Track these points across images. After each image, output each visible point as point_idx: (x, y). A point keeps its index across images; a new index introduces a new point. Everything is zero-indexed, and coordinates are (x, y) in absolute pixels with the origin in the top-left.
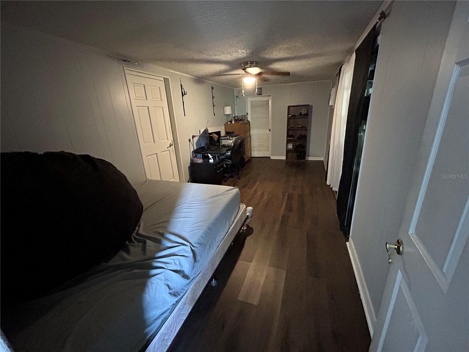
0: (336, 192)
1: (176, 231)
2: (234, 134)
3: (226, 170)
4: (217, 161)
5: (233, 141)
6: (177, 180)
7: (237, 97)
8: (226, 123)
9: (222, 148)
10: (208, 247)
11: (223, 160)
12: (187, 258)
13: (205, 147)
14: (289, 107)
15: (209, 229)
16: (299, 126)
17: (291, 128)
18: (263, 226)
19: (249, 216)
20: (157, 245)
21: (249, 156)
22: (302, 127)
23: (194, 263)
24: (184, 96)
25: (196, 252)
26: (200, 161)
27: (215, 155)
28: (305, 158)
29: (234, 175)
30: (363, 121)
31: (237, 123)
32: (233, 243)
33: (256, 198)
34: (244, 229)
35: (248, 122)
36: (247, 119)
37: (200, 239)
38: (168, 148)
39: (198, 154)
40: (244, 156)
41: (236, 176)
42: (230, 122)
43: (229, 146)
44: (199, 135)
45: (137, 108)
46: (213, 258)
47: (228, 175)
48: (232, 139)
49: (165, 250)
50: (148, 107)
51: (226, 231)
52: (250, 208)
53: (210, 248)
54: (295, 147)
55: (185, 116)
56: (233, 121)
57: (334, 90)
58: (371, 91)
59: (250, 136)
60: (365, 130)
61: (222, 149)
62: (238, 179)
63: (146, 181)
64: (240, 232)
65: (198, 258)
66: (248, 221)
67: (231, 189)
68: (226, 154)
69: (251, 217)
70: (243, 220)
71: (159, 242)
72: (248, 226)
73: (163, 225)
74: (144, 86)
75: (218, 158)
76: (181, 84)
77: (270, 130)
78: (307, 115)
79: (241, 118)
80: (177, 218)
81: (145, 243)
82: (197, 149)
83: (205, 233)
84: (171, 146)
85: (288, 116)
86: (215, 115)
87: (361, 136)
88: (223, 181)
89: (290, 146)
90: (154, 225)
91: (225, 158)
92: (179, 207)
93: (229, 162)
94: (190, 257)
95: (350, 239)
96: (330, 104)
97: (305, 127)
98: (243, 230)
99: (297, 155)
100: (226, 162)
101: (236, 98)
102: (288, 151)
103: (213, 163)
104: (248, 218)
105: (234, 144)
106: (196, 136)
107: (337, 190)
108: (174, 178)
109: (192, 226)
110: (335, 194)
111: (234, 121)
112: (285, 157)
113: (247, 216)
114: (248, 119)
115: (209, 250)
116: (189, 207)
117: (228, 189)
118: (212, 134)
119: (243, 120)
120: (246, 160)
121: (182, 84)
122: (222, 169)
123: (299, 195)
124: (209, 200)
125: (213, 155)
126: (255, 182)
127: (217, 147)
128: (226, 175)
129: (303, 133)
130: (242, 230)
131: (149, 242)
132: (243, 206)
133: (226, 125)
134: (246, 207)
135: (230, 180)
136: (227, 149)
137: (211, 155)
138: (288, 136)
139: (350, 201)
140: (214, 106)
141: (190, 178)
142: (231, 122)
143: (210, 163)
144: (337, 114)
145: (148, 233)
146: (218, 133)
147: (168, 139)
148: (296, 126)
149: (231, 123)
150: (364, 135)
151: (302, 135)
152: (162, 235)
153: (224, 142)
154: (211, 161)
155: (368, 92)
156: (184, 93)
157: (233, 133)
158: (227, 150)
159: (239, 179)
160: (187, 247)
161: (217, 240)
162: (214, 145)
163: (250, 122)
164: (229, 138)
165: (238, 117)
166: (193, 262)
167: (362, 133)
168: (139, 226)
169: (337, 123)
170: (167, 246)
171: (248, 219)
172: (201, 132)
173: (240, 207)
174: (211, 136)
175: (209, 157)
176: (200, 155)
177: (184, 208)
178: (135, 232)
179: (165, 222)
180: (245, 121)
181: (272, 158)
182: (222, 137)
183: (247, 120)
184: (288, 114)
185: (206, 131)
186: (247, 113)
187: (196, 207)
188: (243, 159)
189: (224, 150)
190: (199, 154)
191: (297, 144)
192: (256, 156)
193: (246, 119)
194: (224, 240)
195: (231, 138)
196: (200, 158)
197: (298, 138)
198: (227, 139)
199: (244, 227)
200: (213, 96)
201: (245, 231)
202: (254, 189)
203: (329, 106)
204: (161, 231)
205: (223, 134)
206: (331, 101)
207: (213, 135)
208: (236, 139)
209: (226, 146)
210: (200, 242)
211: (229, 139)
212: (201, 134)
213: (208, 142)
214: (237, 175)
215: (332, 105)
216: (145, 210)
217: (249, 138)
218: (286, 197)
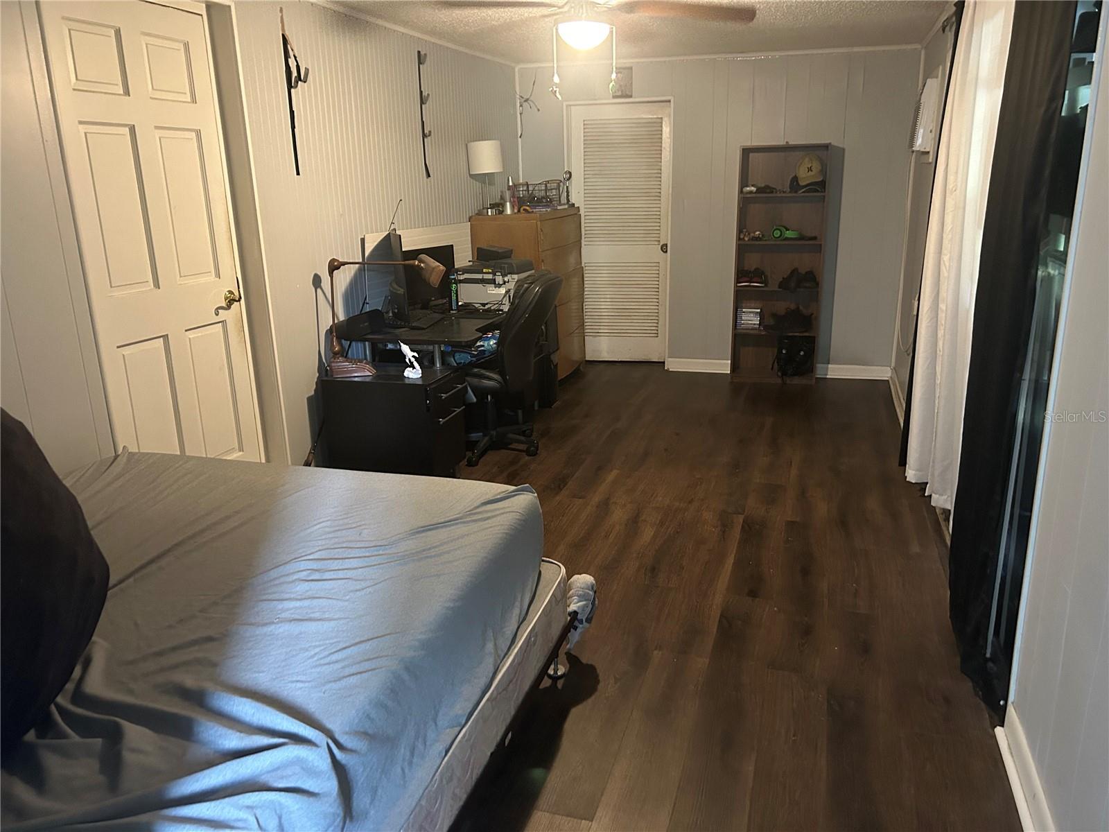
0: (946, 512)
1: (263, 679)
2: (514, 261)
3: (473, 417)
4: (439, 376)
5: (507, 292)
6: (256, 454)
7: (526, 100)
8: (479, 213)
9: (461, 320)
10: (403, 751)
11: (463, 371)
12: (311, 799)
13: (387, 312)
14: (746, 152)
15: (411, 668)
16: (789, 234)
17: (757, 239)
18: (640, 660)
19: (579, 617)
20: (172, 743)
21: (576, 357)
22: (802, 238)
23: (344, 823)
24: (296, 87)
25: (352, 773)
26: (362, 372)
27: (431, 348)
28: (811, 370)
29: (511, 436)
30: (1055, 219)
31: (523, 215)
32: (510, 735)
33: (607, 536)
34: (556, 672)
35: (572, 211)
36: (568, 196)
37: (373, 715)
38: (217, 315)
39: (354, 343)
40: (555, 358)
41: (522, 442)
42: (492, 206)
43: (489, 310)
44: (361, 261)
45: (82, 128)
46: (423, 803)
47: (487, 439)
48: (505, 283)
49: (210, 764)
50: (132, 129)
51: (483, 681)
52: (584, 580)
53: (412, 754)
54: (771, 322)
55: (298, 174)
56: (508, 204)
57: (933, 87)
58: (1085, 95)
59: (580, 272)
60: (1065, 253)
61: (458, 324)
62: (529, 453)
63: (116, 457)
64: (541, 687)
65: (361, 799)
66: (575, 636)
67: (502, 495)
68: (478, 344)
69: (589, 620)
70: (556, 632)
71: (180, 729)
72: (572, 659)
73: (200, 655)
74: (118, 33)
75: (443, 363)
76: (283, 35)
77: (664, 248)
78: (820, 186)
79: (543, 193)
80: (265, 624)
81: (114, 736)
82: (351, 321)
83: (392, 691)
84: (231, 301)
85: (741, 191)
86: (429, 176)
87: (1050, 278)
88: (465, 462)
89: (751, 318)
90: (160, 654)
91: (472, 365)
92: (273, 574)
93: (490, 379)
94: (326, 795)
95: (1011, 712)
96: (919, 143)
97: (815, 238)
98: (555, 679)
99: (778, 358)
100: (475, 381)
101: (521, 106)
102: (741, 339)
103: (420, 382)
104: (576, 623)
105: (512, 304)
106: (344, 264)
107: (950, 506)
108: (241, 449)
109: (334, 657)
110: (942, 523)
111: (513, 207)
112: (730, 362)
113: (570, 614)
114: (573, 200)
115: (411, 763)
116: (316, 576)
117: (490, 497)
118: (415, 259)
119: (551, 201)
120: (562, 374)
121: (287, 33)
122: (458, 410)
123: (791, 525)
124: (410, 545)
125: (419, 347)
126: (599, 468)
127: (437, 316)
128: (475, 436)
129: (803, 262)
130: (550, 676)
131: (134, 733)
132: (554, 572)
133: (476, 219)
134: (569, 575)
135: (492, 457)
136: (481, 323)
137: (412, 350)
138: (741, 274)
139: (1007, 548)
140: (424, 136)
141: (314, 448)
142: (498, 206)
143: (407, 381)
144: (950, 186)
145: (131, 692)
146: (444, 254)
147: (218, 275)
148: (777, 234)
149: (501, 212)
150: (1063, 275)
151: (803, 271)
152: (198, 699)
153: (469, 294)
154: (413, 374)
155: (1073, 100)
156: (295, 74)
157: (507, 254)
158: (484, 330)
159: (532, 453)
160: (314, 748)
161: (442, 722)
162: (425, 306)
163: (582, 212)
164: (490, 276)
165: (531, 188)
166: (339, 820)
167: (1050, 264)
168: (87, 663)
169: (948, 227)
170: (221, 747)
171: (576, 628)
172: (369, 249)
173: (542, 572)
174: (413, 266)
175: (404, 356)
176: (361, 349)
177: (295, 577)
178: (70, 687)
179: (210, 639)
180: (559, 208)
181: (673, 365)
182: (458, 270)
183: (568, 200)
184: (744, 182)
185: (389, 244)
186: (570, 173)
187: (349, 574)
188: (546, 367)
189: (469, 329)
190: (357, 341)
191: (781, 307)
192: (606, 356)
193: (564, 200)
194: (476, 721)
195: (499, 279)
196: (361, 361)
197: (784, 284)
198: (483, 281)
199: (556, 665)
200: (421, 92)
201: (560, 684)
202: (596, 498)
203: (913, 152)
204: (189, 681)
205: (463, 257)
206: (920, 132)
207: (421, 261)
208: (519, 284)
209: (477, 310)
210: (370, 732)
211: (493, 282)
212: (367, 254)
213: (401, 291)
214: (522, 438)
215: (927, 150)
216: (115, 586)
217: (575, 281)
218: (736, 533)
